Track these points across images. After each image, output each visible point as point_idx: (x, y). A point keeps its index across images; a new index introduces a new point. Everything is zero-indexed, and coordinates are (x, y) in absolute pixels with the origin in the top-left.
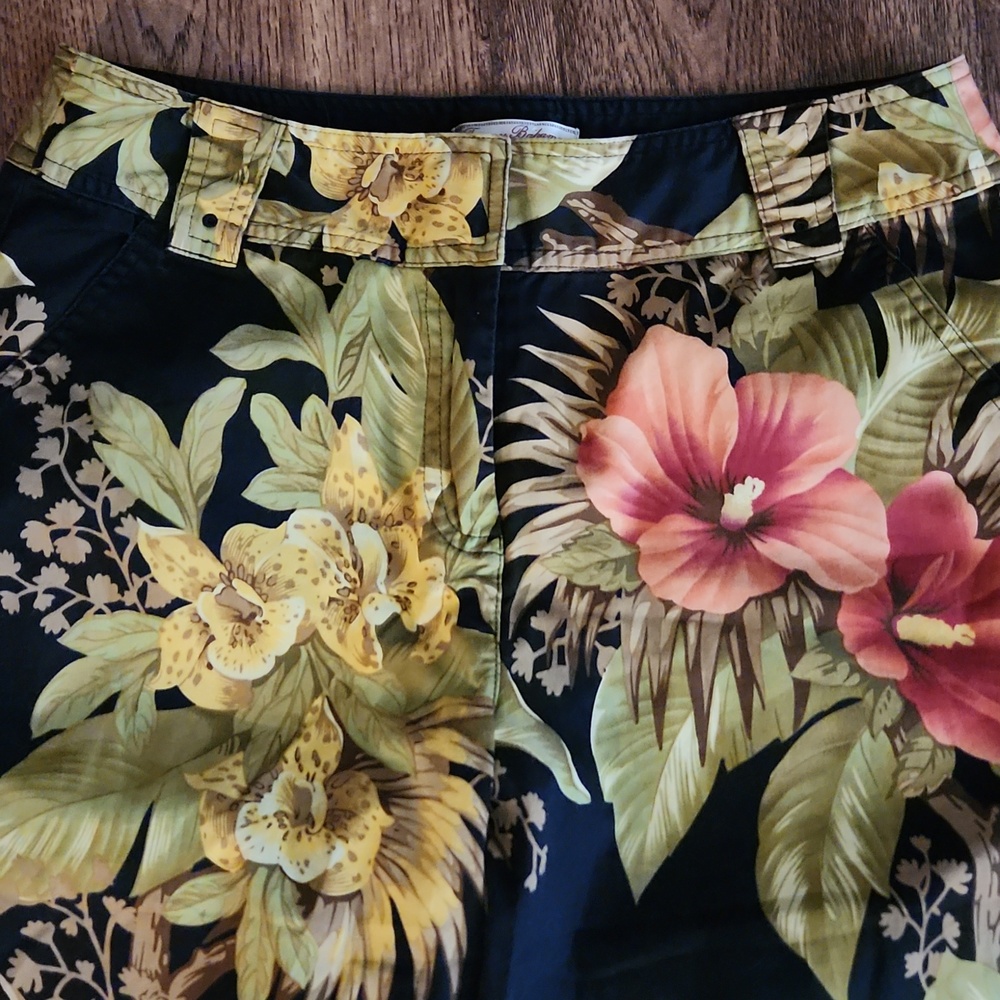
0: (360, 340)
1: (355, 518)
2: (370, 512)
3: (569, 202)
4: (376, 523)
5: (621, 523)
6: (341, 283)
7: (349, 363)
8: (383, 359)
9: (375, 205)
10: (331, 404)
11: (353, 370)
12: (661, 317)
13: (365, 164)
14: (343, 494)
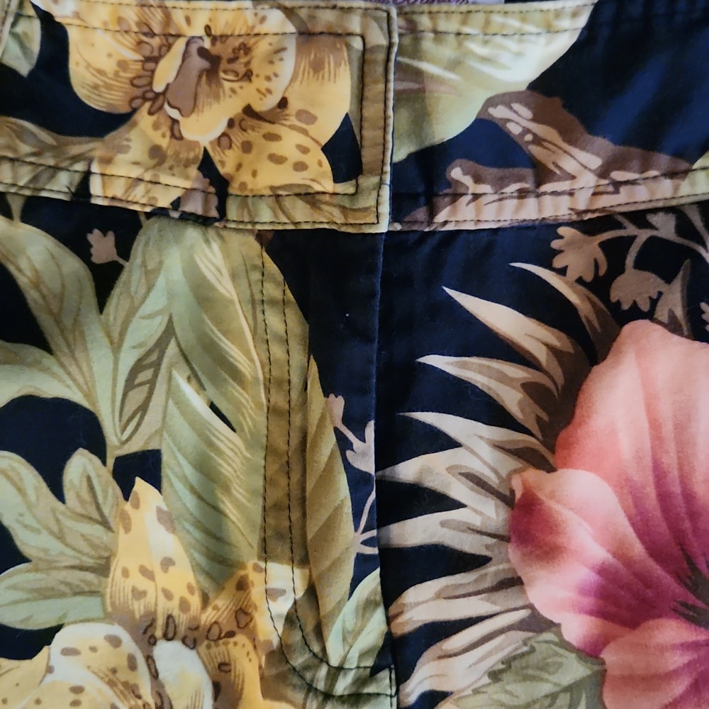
0: (154, 357)
1: (159, 633)
2: (182, 620)
3: (492, 111)
4: (193, 638)
5: (576, 627)
6: (121, 261)
7: (137, 396)
8: (194, 381)
9: (175, 122)
10: (111, 462)
11: (143, 408)
12: (645, 307)
13: (156, 53)
14: (139, 594)
